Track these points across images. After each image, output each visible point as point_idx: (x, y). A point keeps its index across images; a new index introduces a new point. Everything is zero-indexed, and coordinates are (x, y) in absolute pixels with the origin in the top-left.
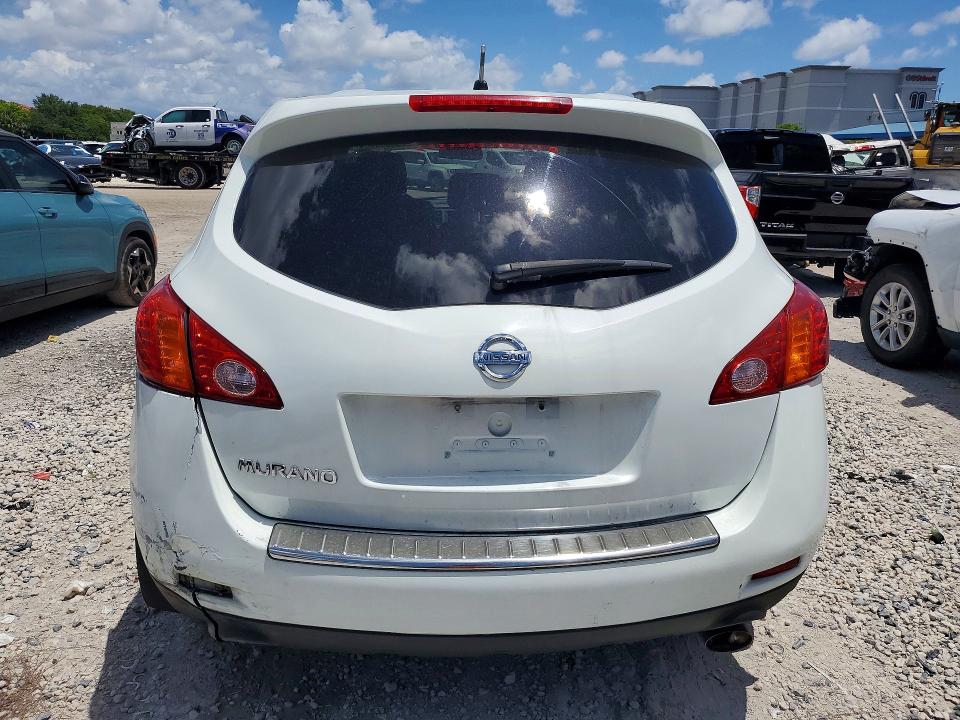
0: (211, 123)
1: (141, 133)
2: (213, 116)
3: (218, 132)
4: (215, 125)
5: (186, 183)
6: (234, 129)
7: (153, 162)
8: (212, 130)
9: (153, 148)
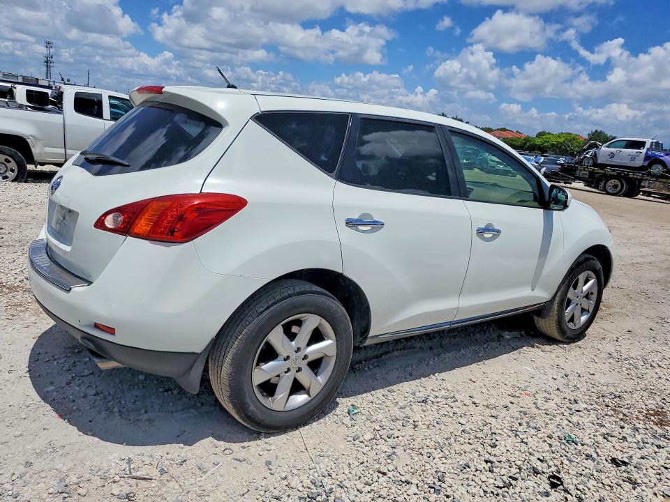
0: (644, 151)
1: (590, 153)
2: (648, 146)
3: (647, 157)
4: (647, 153)
5: (610, 192)
6: (660, 156)
7: (592, 174)
8: (643, 156)
9: (595, 165)
